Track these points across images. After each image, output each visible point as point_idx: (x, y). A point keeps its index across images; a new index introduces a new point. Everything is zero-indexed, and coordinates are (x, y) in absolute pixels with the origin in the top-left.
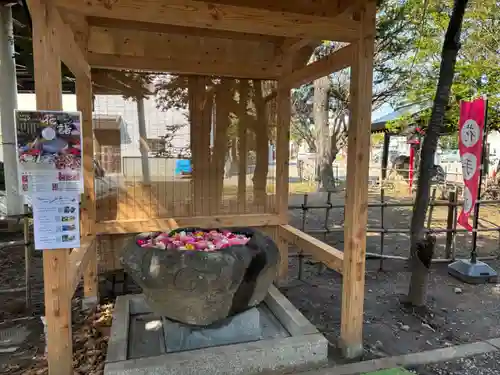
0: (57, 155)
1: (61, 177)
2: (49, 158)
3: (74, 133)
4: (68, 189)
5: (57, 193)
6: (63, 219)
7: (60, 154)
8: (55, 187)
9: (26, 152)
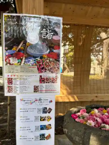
0: (39, 59)
1: (42, 80)
2: (32, 61)
3: (55, 38)
4: (47, 91)
5: (38, 95)
6: (42, 119)
7: (41, 58)
8: (36, 89)
9: (11, 55)
